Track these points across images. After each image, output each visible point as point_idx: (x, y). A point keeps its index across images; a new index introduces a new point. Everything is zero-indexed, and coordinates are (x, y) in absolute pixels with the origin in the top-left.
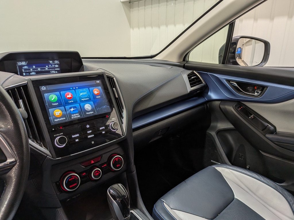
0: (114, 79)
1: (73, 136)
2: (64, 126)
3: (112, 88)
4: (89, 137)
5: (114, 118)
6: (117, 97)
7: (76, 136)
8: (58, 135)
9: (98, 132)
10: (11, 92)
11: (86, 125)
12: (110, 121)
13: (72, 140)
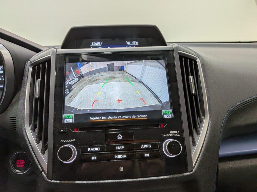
0: (198, 60)
1: (89, 149)
2: (81, 129)
3: (188, 76)
5: (175, 132)
6: (193, 92)
7: (94, 150)
8: (67, 141)
9: (136, 152)
10: (37, 68)
11: (117, 134)
12: (165, 135)
13: (85, 156)
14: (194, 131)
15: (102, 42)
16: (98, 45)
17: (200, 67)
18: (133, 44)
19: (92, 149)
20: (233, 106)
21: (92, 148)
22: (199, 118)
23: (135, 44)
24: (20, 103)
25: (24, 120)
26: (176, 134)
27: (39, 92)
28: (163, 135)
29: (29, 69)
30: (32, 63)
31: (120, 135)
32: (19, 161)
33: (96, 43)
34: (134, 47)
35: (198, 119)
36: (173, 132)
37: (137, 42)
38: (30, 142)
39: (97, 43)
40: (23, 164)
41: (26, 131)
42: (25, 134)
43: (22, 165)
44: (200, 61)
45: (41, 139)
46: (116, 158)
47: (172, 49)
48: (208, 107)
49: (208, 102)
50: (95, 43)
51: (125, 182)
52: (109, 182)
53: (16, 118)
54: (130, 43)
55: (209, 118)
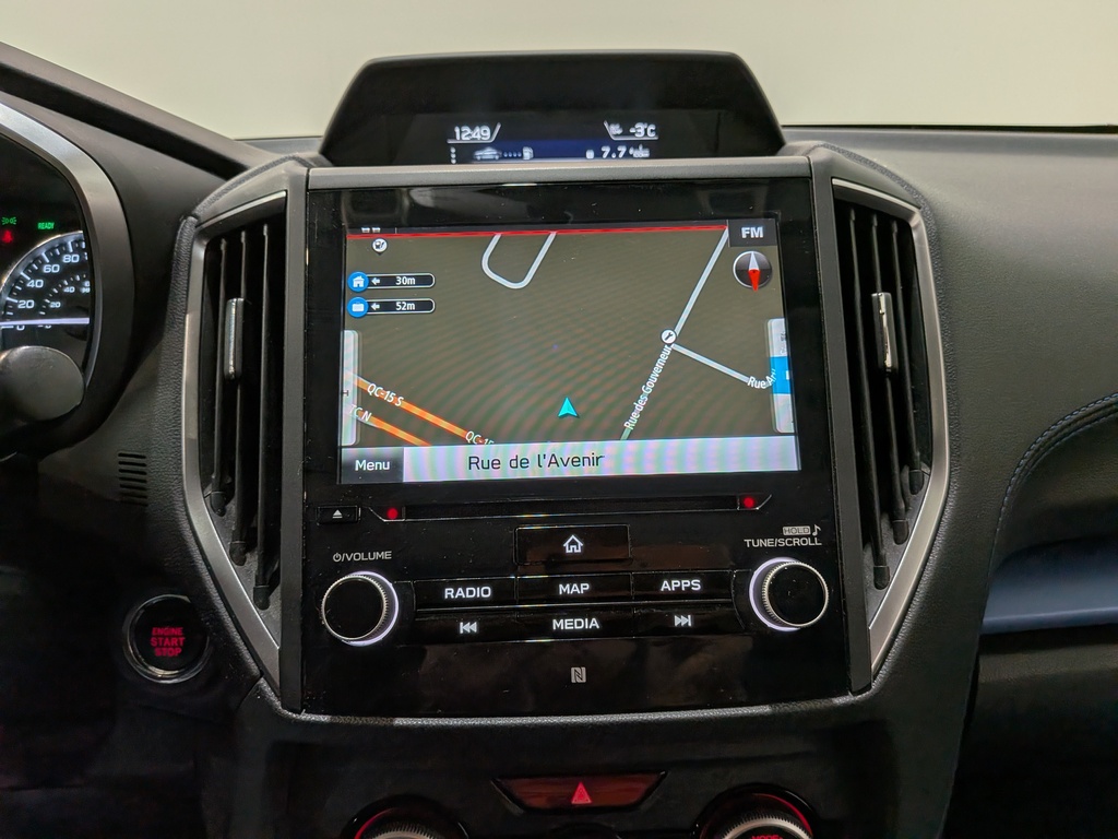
0: (916, 221)
1: (449, 593)
2: (412, 511)
3: (869, 288)
4: (563, 624)
5: (804, 530)
6: (888, 363)
7: (468, 596)
8: (357, 557)
9: (638, 607)
10: (227, 247)
11: (565, 534)
12: (760, 542)
13: (433, 618)
14: (884, 526)
15: (499, 127)
16: (479, 137)
17: (922, 250)
18: (633, 134)
19: (460, 593)
20: (1056, 424)
21: (460, 589)
22: (906, 471)
23: (643, 134)
24: (162, 396)
25: (181, 468)
26: (807, 536)
27: (239, 349)
28: (751, 543)
29: (191, 252)
30: (204, 226)
31: (573, 537)
32: (160, 631)
33: (472, 129)
34: (641, 148)
35: (902, 477)
36: (794, 531)
37: (652, 127)
38: (205, 559)
39: (477, 129)
40: (179, 642)
41: (188, 515)
42: (185, 525)
43: (174, 647)
44: (925, 222)
45: (249, 546)
46: (558, 629)
47: (806, 172)
48: (949, 424)
49: (948, 403)
50: (466, 129)
51: (591, 724)
52: (530, 725)
53: (144, 457)
54: (620, 132)
55: (950, 472)
